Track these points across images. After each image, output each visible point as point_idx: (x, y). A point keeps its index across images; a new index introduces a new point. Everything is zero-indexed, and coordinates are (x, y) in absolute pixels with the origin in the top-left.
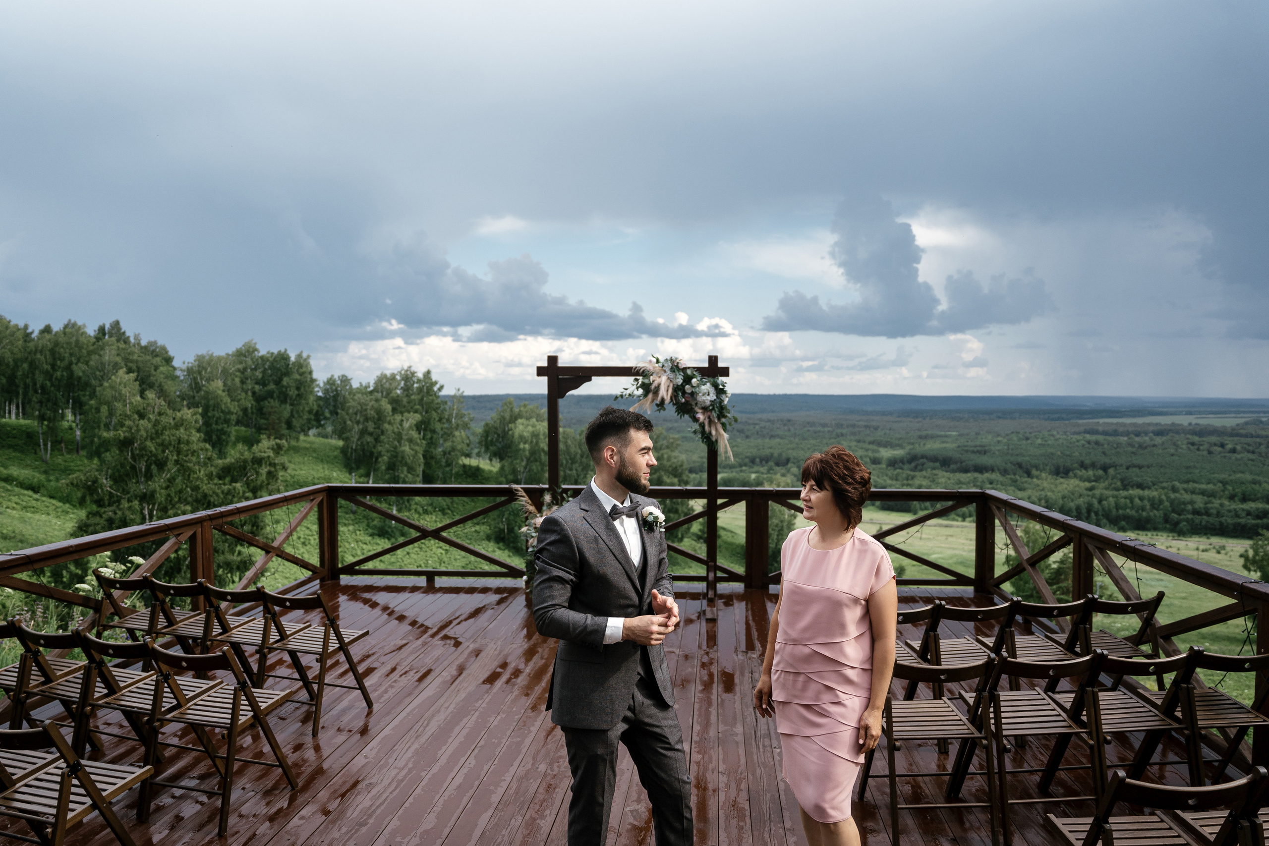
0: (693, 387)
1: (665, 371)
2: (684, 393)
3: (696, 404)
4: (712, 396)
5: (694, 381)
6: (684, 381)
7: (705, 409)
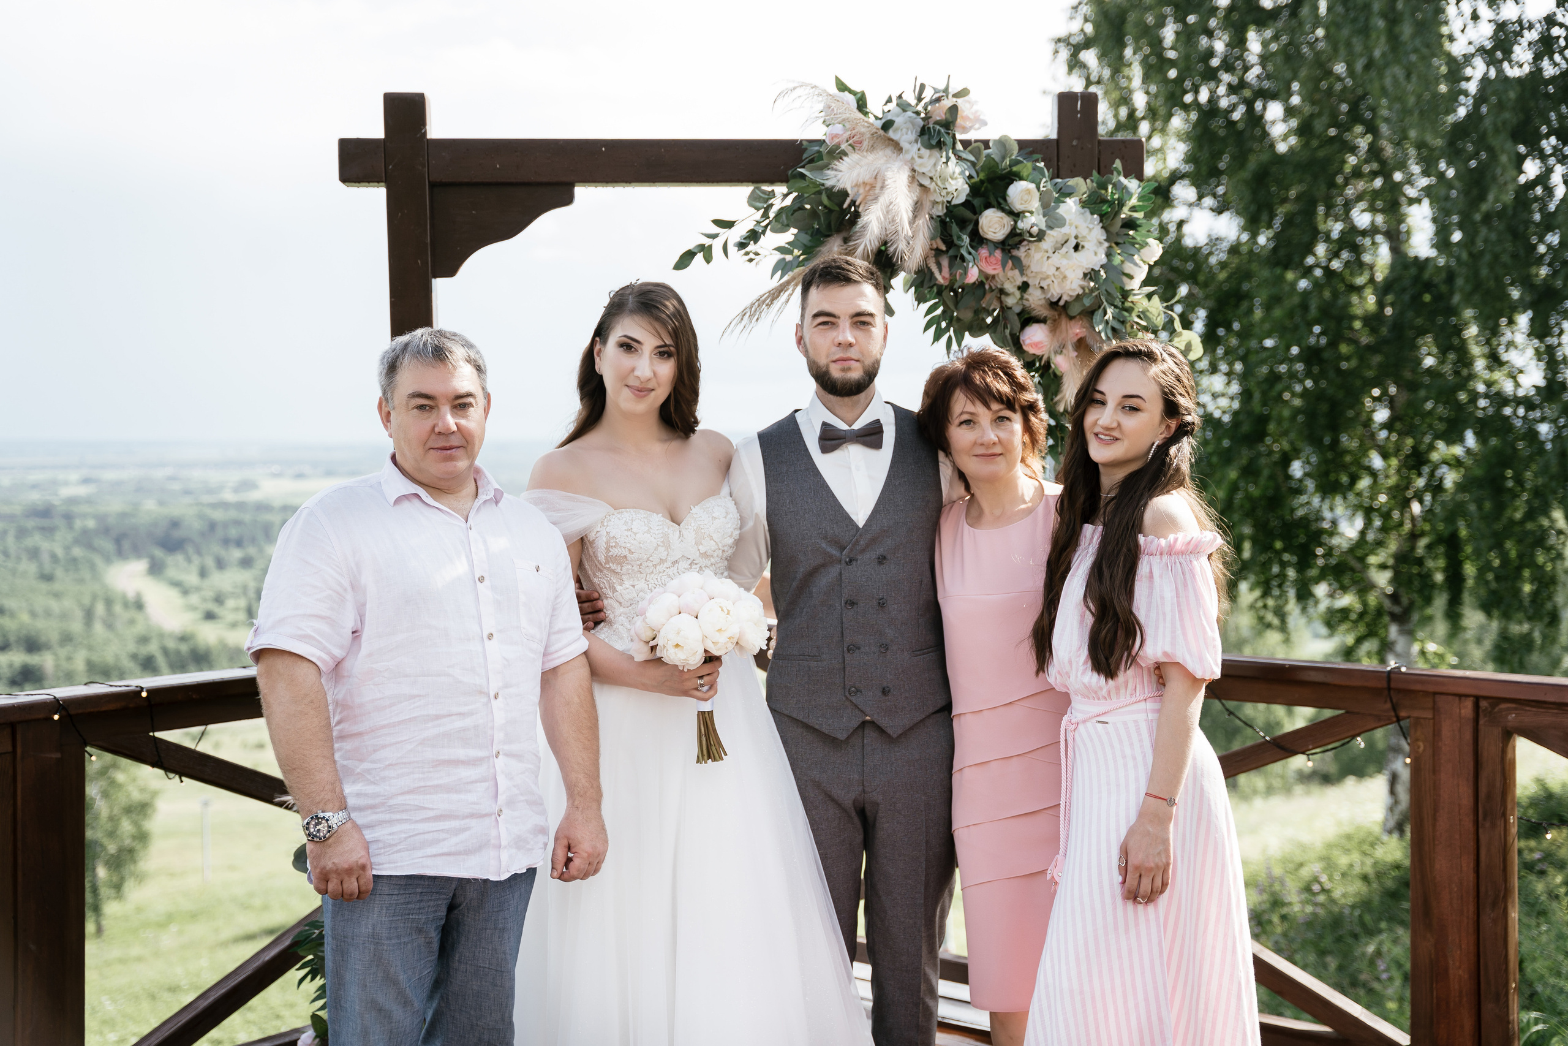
0: (1016, 215)
1: (897, 147)
2: (978, 240)
3: (1024, 287)
4: (1094, 255)
5: (1021, 193)
6: (975, 190)
7: (1059, 310)
